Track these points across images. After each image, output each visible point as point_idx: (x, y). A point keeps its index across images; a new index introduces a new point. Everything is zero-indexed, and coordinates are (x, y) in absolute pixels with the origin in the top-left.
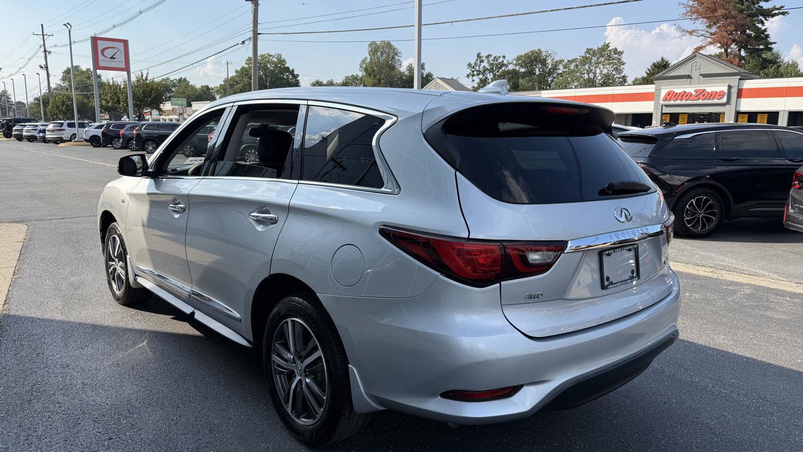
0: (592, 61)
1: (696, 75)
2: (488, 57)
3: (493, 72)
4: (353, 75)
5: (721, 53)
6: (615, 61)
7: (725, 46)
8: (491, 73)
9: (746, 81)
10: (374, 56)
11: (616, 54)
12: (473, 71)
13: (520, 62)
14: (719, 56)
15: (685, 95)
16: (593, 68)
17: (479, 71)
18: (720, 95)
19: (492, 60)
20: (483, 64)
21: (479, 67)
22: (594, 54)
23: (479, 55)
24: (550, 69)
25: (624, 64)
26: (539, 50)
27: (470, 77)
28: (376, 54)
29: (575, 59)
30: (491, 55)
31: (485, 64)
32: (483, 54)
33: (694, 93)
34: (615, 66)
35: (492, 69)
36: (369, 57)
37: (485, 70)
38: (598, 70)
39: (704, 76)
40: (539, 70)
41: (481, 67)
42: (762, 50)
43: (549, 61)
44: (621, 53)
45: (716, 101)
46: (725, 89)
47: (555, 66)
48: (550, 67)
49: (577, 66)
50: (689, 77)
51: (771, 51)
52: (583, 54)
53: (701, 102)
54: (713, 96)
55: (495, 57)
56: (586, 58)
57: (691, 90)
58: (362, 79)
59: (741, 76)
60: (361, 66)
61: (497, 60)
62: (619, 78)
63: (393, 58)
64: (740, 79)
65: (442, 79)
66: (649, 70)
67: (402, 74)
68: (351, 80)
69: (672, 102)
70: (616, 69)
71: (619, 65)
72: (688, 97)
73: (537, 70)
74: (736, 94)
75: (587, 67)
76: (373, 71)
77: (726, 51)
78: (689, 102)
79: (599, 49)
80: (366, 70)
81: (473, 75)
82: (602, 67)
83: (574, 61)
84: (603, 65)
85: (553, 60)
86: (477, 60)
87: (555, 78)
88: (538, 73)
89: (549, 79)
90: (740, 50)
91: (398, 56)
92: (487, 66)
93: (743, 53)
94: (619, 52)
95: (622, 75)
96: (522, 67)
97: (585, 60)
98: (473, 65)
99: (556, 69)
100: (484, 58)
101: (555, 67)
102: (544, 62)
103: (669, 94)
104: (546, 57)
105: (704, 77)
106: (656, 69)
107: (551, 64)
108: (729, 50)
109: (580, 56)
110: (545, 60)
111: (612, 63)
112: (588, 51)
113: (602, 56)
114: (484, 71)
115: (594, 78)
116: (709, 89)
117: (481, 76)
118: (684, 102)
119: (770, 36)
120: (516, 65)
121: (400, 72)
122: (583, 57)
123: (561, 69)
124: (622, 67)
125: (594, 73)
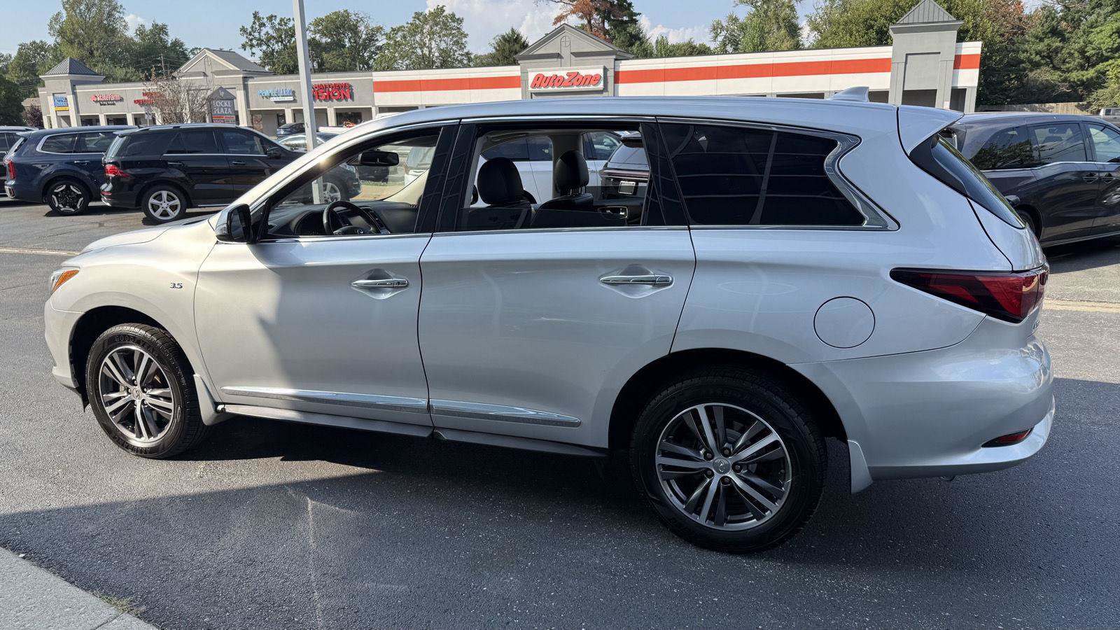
0: (425, 31)
1: (566, 53)
2: (271, 18)
3: (282, 43)
4: (34, 42)
5: (583, 25)
6: (454, 32)
7: (588, 15)
8: (280, 44)
9: (622, 61)
10: (75, 11)
11: (454, 22)
12: (251, 40)
13: (320, 28)
14: (583, 27)
15: (556, 80)
16: (427, 41)
17: (259, 39)
18: (595, 79)
19: (279, 24)
20: (264, 30)
21: (259, 33)
22: (426, 21)
23: (255, 16)
24: (364, 40)
25: (466, 36)
26: (346, 11)
27: (248, 48)
28: (78, 7)
29: (401, 27)
30: (275, 16)
31: (268, 29)
32: (264, 15)
33: (566, 77)
34: (455, 39)
35: (281, 37)
36: (64, 13)
37: (269, 38)
38: (433, 43)
39: (577, 55)
40: (350, 41)
41: (262, 34)
42: (626, 22)
43: (362, 28)
44: (460, 21)
45: (591, 87)
46: (601, 72)
47: (372, 36)
48: (364, 36)
49: (404, 37)
50: (558, 56)
51: (636, 24)
52: (411, 20)
53: (575, 88)
54: (588, 81)
55: (282, 20)
56: (417, 27)
57: (563, 73)
58: (55, 48)
59: (616, 55)
60: (51, 28)
61: (286, 24)
62: (462, 55)
63: (110, 15)
64: (616, 60)
65: (214, 51)
66: (499, 46)
67: (129, 41)
68: (31, 50)
69: (542, 89)
70: (457, 43)
71: (459, 38)
72: (560, 82)
73: (347, 40)
74: (613, 78)
75: (418, 38)
76: (77, 36)
77: (589, 22)
78: (562, 89)
79: (431, 14)
80: (61, 33)
81: (252, 46)
82: (438, 40)
83: (400, 29)
84: (440, 36)
85: (366, 27)
86: (254, 23)
87: (373, 53)
88: (348, 45)
89: (365, 54)
90: (603, 22)
91: (119, 12)
92: (271, 32)
93: (607, 26)
94: (458, 19)
95: (465, 51)
96: (324, 35)
97: (414, 30)
98: (250, 30)
99: (373, 40)
100: (265, 20)
101: (371, 39)
102: (354, 30)
103: (538, 78)
104: (357, 23)
105: (576, 57)
106: (507, 44)
107: (364, 32)
108: (592, 21)
109: (408, 23)
110: (355, 26)
111: (450, 34)
112: (418, 16)
113: (437, 24)
114: (269, 40)
115: (429, 54)
116: (583, 73)
117: (264, 47)
118: (556, 89)
119: (633, 5)
120: (315, 32)
121: (126, 38)
122: (411, 24)
123: (382, 41)
124: (464, 40)
125: (428, 47)
